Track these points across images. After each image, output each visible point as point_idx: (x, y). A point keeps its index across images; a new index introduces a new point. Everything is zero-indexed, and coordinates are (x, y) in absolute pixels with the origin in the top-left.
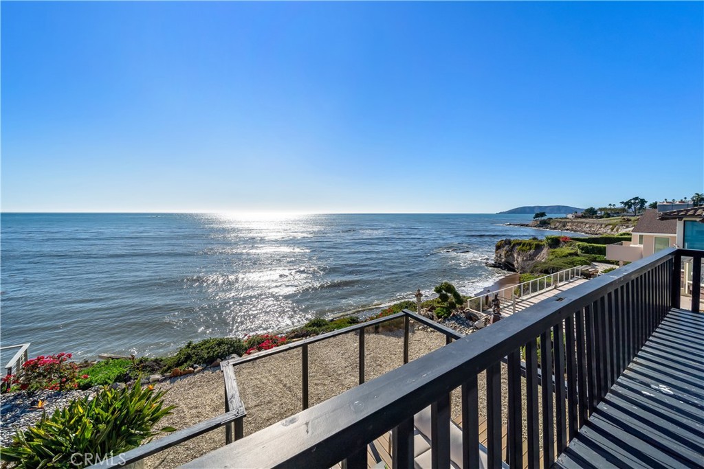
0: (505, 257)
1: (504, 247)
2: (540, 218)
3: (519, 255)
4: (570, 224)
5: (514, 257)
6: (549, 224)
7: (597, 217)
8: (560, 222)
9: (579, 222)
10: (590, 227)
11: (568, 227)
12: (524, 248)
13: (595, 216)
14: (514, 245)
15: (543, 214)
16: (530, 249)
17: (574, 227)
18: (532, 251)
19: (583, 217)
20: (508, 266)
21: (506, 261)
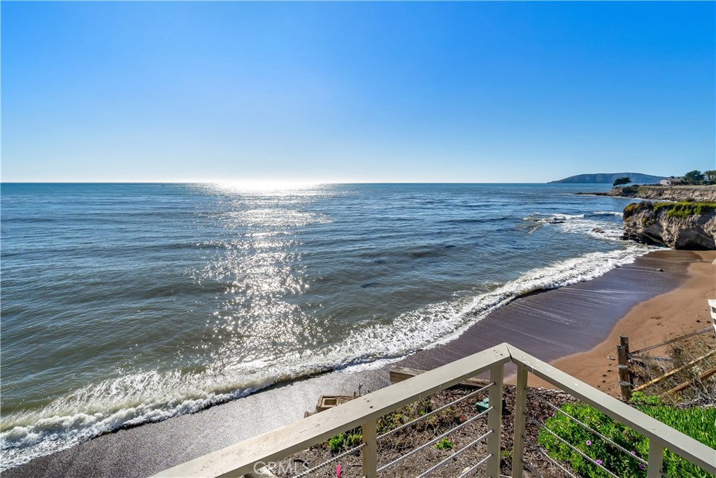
0: (645, 226)
1: (638, 212)
2: (622, 185)
3: (671, 222)
4: (669, 192)
5: (661, 226)
6: (636, 192)
7: (705, 183)
8: (654, 190)
9: (683, 189)
10: (701, 195)
11: (667, 196)
12: (679, 213)
13: (702, 181)
14: (660, 210)
15: (626, 180)
16: (692, 213)
17: (675, 196)
18: (696, 217)
19: (682, 183)
20: (649, 238)
21: (645, 232)
